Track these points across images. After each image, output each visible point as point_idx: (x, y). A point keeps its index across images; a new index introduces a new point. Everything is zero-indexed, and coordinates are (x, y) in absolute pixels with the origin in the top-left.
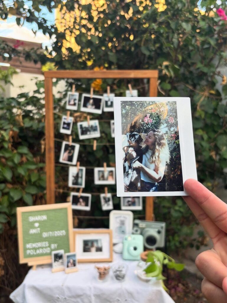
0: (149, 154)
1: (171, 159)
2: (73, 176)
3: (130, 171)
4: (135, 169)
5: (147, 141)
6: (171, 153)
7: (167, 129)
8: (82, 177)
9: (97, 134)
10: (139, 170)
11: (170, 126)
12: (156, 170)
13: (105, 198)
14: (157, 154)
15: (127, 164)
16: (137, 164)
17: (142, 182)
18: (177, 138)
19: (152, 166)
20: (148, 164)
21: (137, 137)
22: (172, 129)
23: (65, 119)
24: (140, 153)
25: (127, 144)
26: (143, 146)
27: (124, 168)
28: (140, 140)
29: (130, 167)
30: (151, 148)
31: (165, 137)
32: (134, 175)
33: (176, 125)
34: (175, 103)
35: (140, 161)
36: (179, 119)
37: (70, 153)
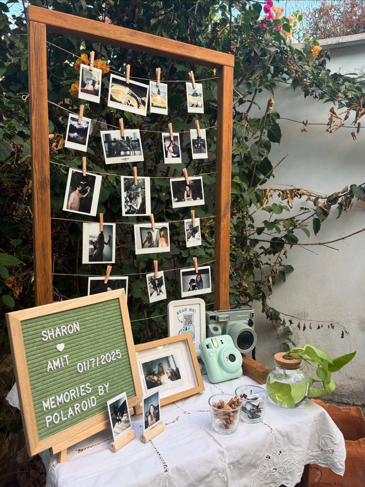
0: (134, 200)
1: (142, 202)
2: (91, 242)
3: (127, 207)
4: (129, 206)
5: (133, 195)
6: (142, 199)
7: (141, 190)
8: (110, 243)
9: (138, 157)
10: (130, 206)
11: (142, 189)
12: (137, 206)
13: (153, 281)
14: (137, 200)
15: (126, 204)
16: (130, 204)
17: (131, 210)
18: (145, 194)
19: (135, 205)
20: (134, 204)
21: (130, 193)
22: (143, 190)
23: (73, 119)
24: (131, 199)
25: (126, 196)
26: (132, 197)
27: (125, 205)
28: (131, 194)
29: (127, 205)
30: (135, 197)
31: (140, 193)
32: (128, 208)
33: (144, 188)
34: (144, 179)
35: (131, 202)
36: (145, 186)
37: (83, 192)
